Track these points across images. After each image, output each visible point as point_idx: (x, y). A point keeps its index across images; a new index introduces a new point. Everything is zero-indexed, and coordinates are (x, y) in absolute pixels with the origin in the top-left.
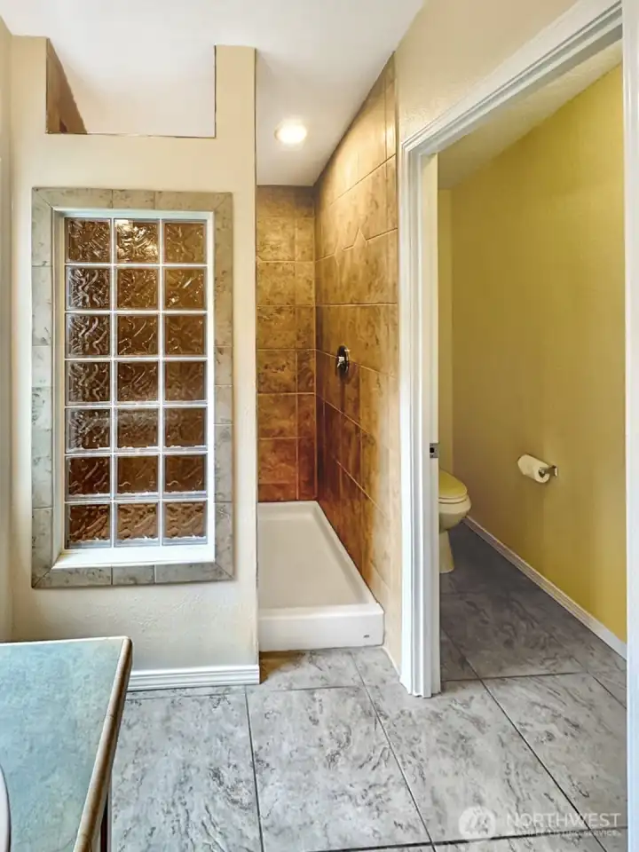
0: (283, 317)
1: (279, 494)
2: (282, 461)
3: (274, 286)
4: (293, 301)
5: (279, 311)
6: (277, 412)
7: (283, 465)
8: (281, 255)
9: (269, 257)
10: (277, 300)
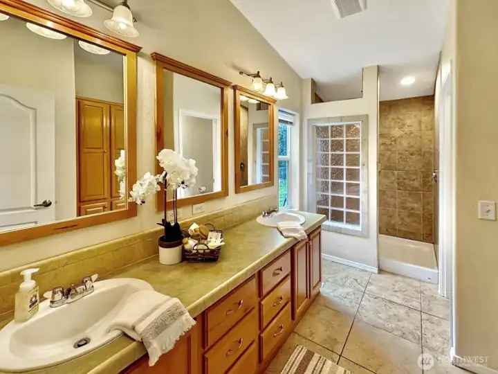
0: (414, 157)
1: (412, 237)
2: (413, 222)
3: (409, 143)
4: (421, 150)
5: (412, 154)
6: (410, 200)
7: (414, 224)
8: (412, 129)
9: (406, 130)
10: (412, 150)
